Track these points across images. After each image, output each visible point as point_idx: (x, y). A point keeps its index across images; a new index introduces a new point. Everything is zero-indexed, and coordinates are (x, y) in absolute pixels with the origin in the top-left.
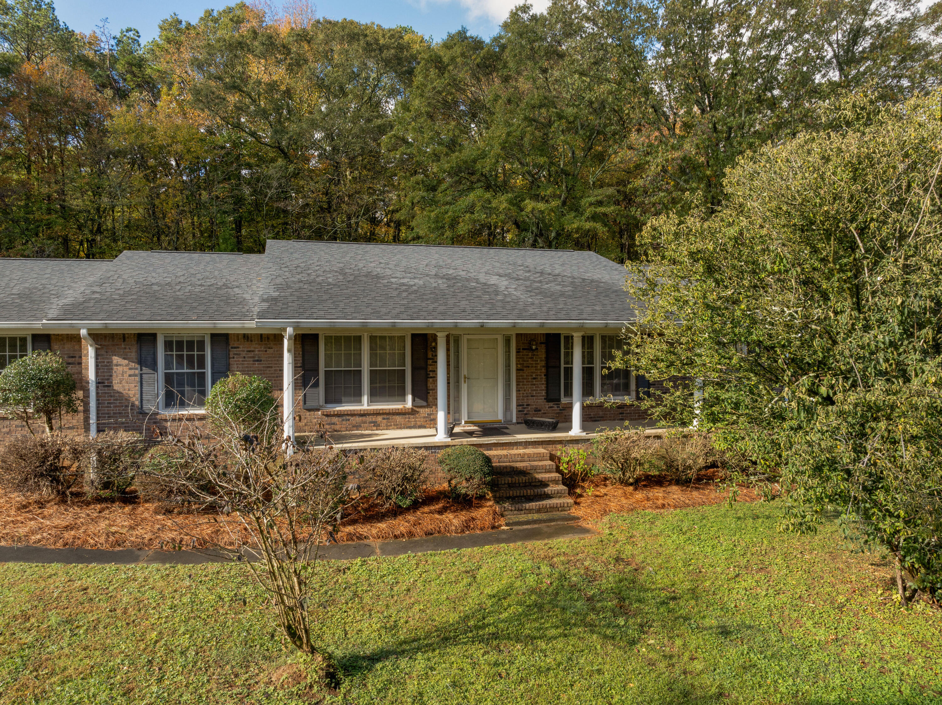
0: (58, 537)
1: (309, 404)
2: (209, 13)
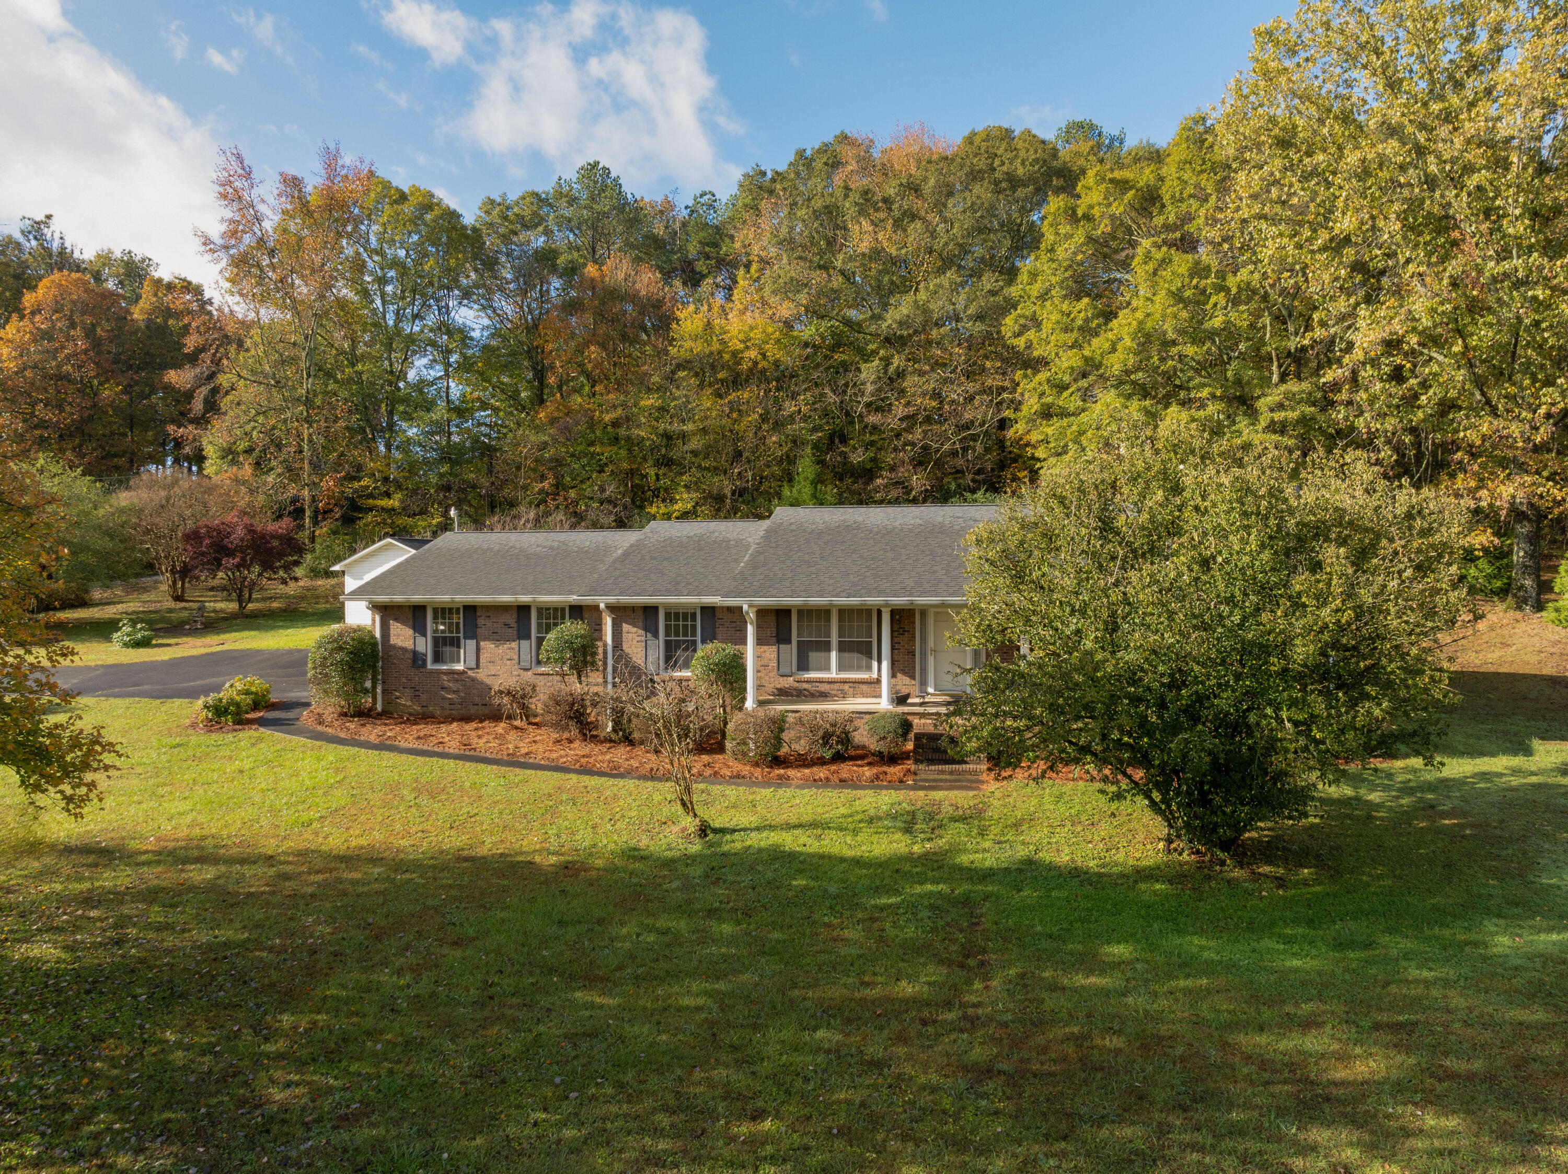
0: (577, 761)
1: (782, 670)
2: (801, 154)
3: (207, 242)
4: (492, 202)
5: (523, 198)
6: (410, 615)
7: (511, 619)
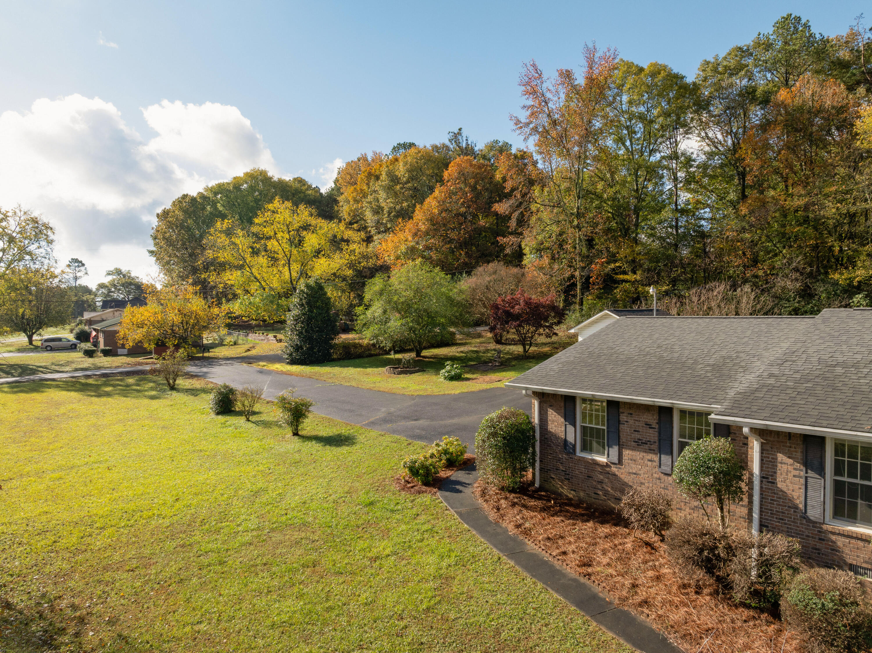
3: (518, 122)
4: (708, 63)
5: (729, 54)
6: (562, 404)
7: (652, 419)
